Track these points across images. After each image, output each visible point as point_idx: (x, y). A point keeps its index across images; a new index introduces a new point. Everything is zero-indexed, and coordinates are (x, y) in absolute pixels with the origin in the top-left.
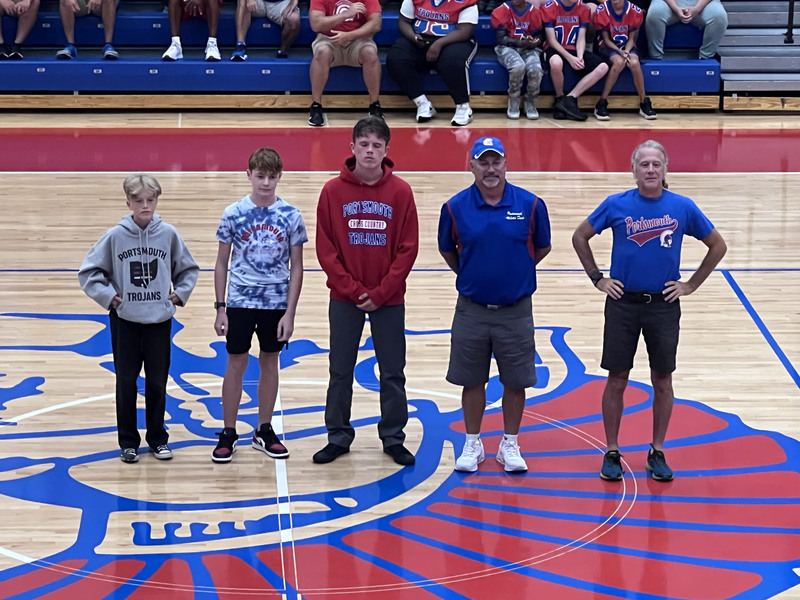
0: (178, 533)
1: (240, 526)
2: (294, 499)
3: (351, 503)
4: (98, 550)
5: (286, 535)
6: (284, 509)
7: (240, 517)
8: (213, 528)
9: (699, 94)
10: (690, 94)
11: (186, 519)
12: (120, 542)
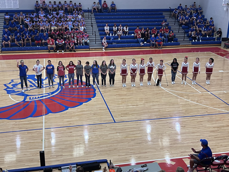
0: (34, 98)
1: (40, 97)
3: (50, 94)
5: (44, 98)
6: (44, 95)
7: (40, 96)
8: (37, 98)
9: (87, 49)
11: (34, 97)
12: (28, 99)
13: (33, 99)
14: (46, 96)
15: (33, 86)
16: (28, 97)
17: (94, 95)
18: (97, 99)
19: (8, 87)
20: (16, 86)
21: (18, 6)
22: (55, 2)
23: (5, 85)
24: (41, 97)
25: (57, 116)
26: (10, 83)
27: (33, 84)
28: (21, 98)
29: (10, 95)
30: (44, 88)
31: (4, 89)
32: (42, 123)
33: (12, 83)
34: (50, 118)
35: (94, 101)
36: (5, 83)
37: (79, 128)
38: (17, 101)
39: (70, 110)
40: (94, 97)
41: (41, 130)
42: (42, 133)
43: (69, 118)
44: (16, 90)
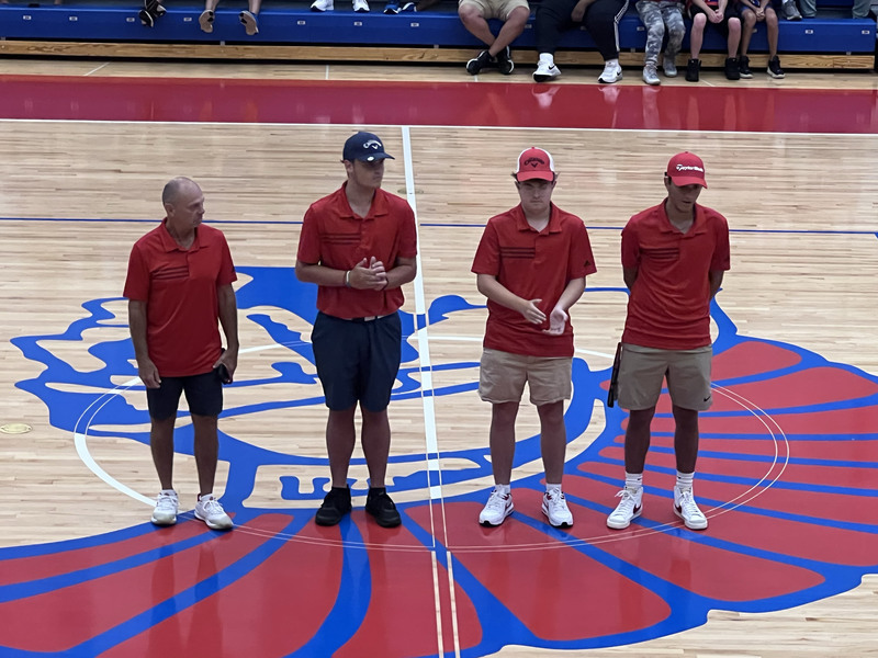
0: (326, 488)
1: (389, 482)
2: (443, 455)
4: (246, 504)
5: (436, 492)
6: (433, 465)
8: (362, 483)
9: (853, 54)
10: (844, 54)
12: (268, 495)
14: (450, 477)
16: (268, 476)
23: (29, 346)
26: (74, 333)
29: (80, 439)
30: (428, 401)
31: (19, 385)
33: (93, 336)
36: (26, 331)
39: (720, 628)
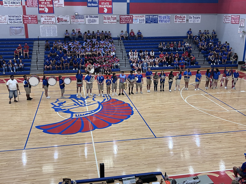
3: (93, 111)
12: (74, 117)
13: (79, 116)
14: (89, 113)
15: (77, 104)
16: (74, 114)
17: (132, 113)
18: (135, 116)
19: (55, 106)
20: (62, 105)
21: (57, 35)
22: (89, 31)
23: (52, 104)
24: (86, 114)
25: (103, 131)
26: (56, 102)
27: (76, 102)
28: (69, 116)
29: (58, 112)
30: (87, 106)
31: (52, 108)
32: (91, 138)
33: (58, 102)
34: (97, 133)
35: (134, 118)
36: (52, 102)
37: (124, 142)
38: (65, 117)
39: (113, 126)
40: (132, 115)
41: (91, 144)
42: (93, 147)
43: (114, 133)
44: (63, 108)
